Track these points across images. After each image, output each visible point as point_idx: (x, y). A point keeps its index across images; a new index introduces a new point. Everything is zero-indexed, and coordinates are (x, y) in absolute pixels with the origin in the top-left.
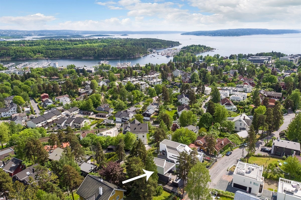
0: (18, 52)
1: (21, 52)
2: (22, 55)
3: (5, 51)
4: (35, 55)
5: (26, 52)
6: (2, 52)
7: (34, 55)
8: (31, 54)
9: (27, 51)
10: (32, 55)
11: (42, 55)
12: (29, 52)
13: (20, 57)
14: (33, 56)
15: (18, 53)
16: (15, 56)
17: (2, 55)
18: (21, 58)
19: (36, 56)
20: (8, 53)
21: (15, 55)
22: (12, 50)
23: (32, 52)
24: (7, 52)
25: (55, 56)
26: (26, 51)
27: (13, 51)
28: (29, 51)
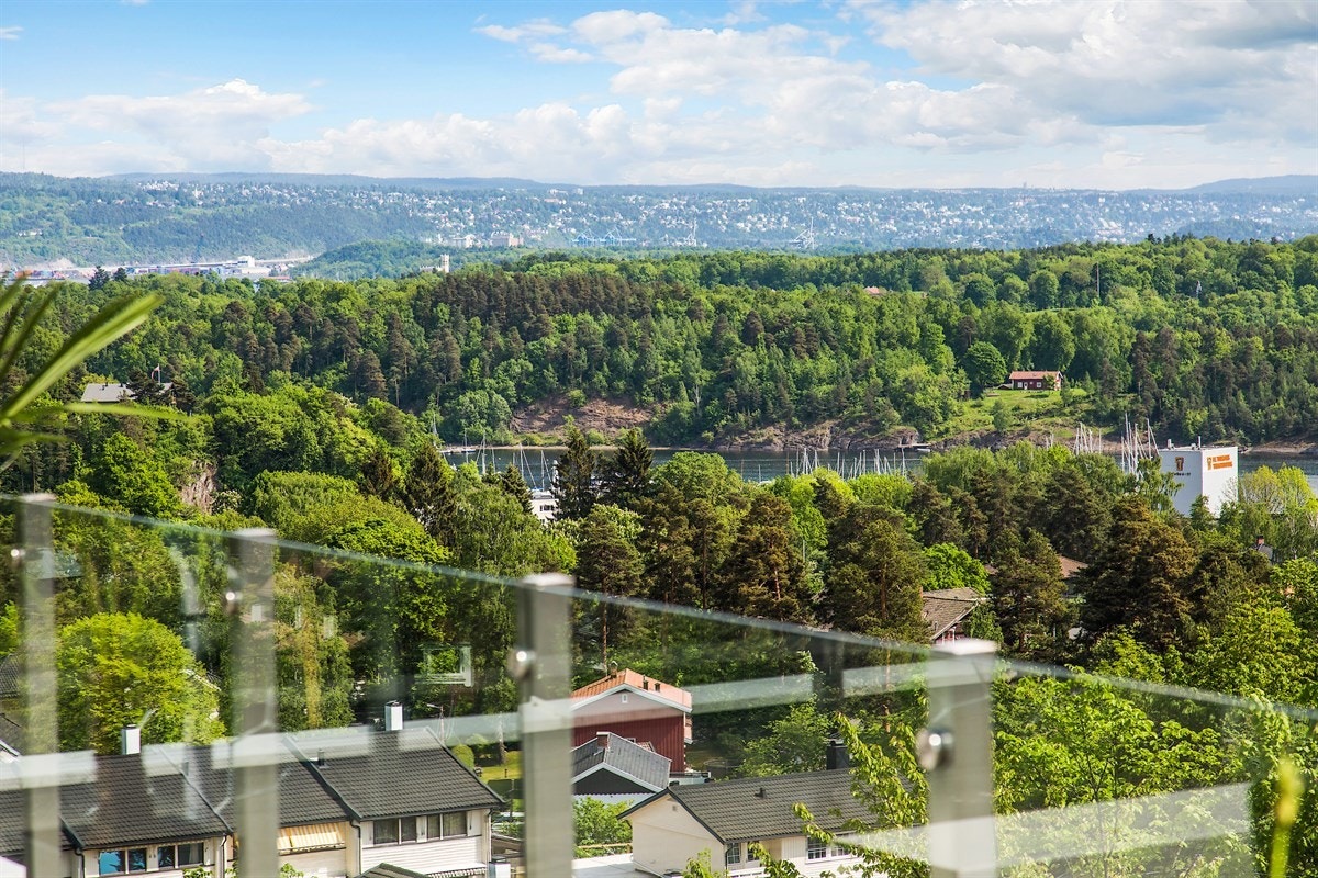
0: (754, 344)
1: (788, 343)
2: (804, 381)
3: (597, 326)
4: (975, 392)
5: (867, 349)
6: (552, 341)
7: (965, 386)
8: (919, 370)
9: (881, 336)
10: (934, 391)
11: (1078, 392)
12: (902, 351)
13: (762, 408)
14: (945, 409)
15: (749, 353)
16: (706, 401)
17: (550, 374)
18: (770, 431)
19: (989, 403)
20: (627, 357)
21: (703, 376)
22: (691, 314)
23: (947, 356)
24: (612, 339)
25: (1257, 418)
26: (870, 329)
27: (689, 327)
28: (904, 340)
